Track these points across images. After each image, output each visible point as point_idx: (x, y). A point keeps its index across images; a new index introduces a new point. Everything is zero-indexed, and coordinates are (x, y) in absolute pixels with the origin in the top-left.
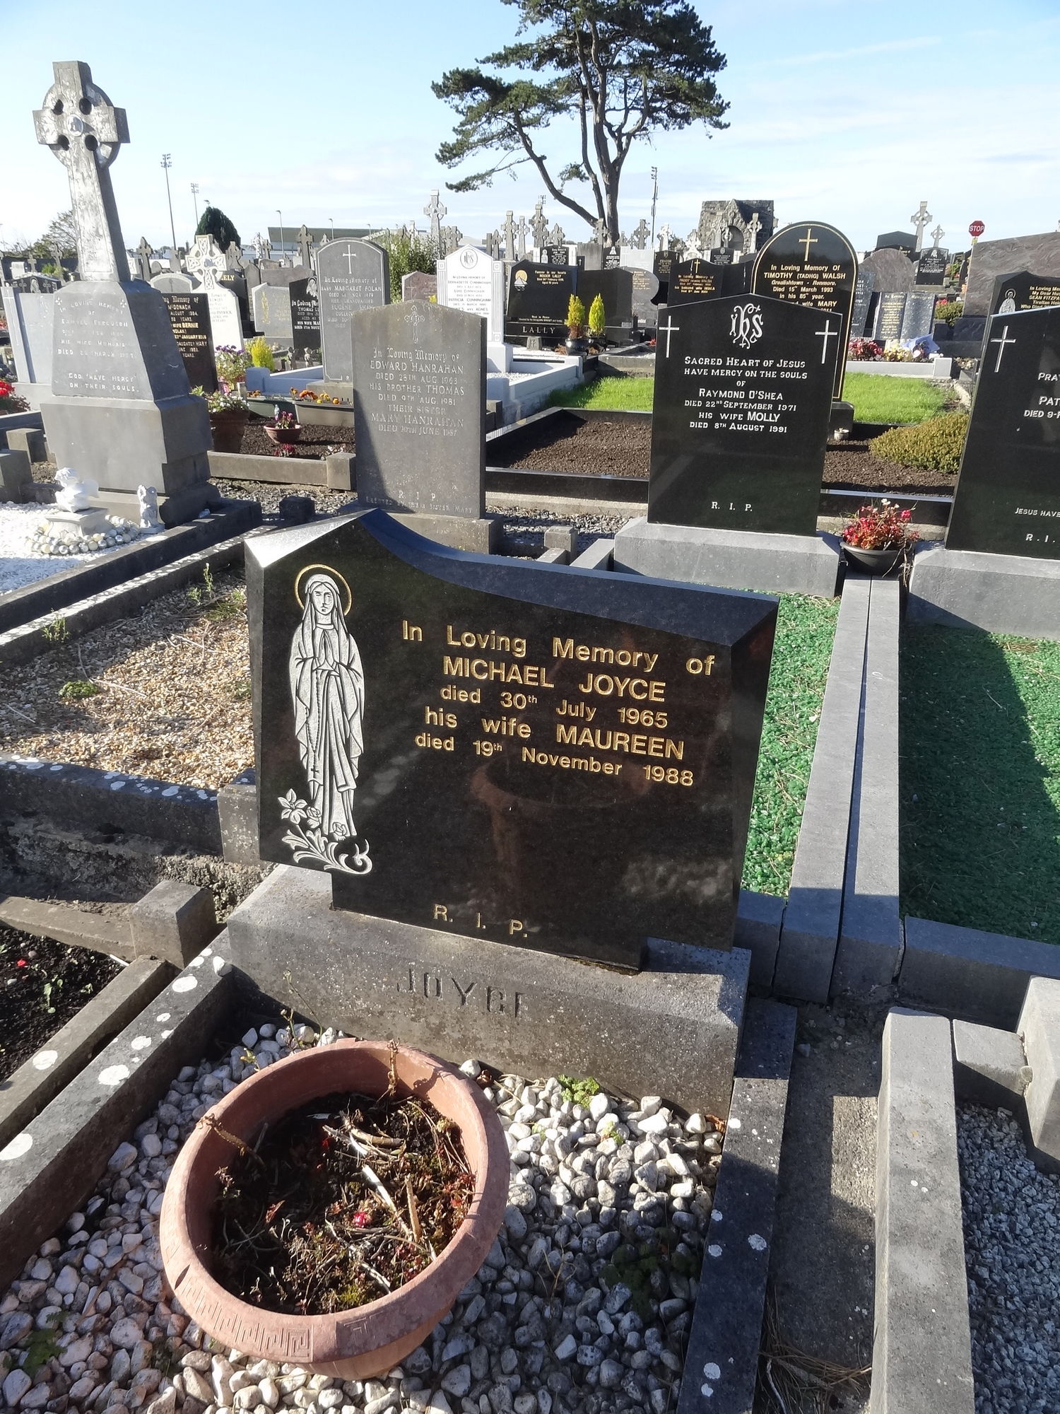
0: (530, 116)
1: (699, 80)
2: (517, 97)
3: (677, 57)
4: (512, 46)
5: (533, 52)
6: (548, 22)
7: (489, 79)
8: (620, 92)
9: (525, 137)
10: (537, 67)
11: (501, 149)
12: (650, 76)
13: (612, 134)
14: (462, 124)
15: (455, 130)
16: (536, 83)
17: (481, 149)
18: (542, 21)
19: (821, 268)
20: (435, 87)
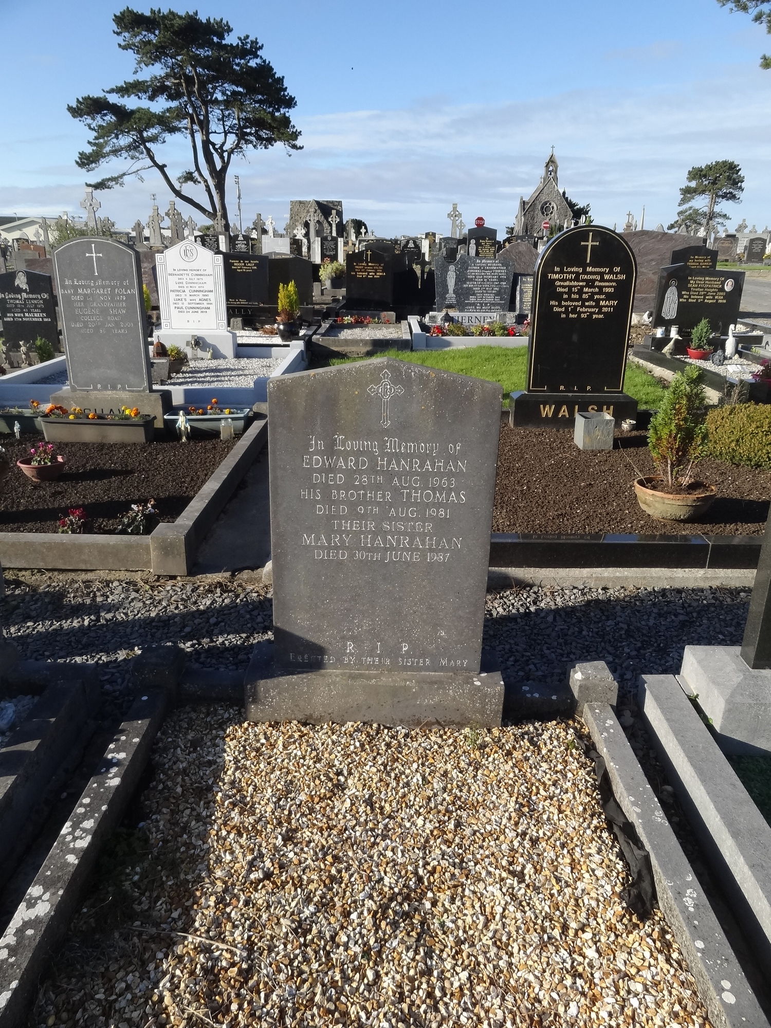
0: (149, 134)
1: (277, 114)
2: (140, 119)
3: (260, 97)
4: (131, 81)
5: (148, 87)
6: (158, 65)
7: (114, 105)
8: (219, 120)
9: (148, 150)
10: (151, 98)
11: (129, 158)
12: (242, 110)
13: (216, 150)
14: (96, 138)
15: (89, 143)
16: (153, 110)
17: (112, 158)
18: (153, 64)
19: (603, 270)
20: (70, 109)
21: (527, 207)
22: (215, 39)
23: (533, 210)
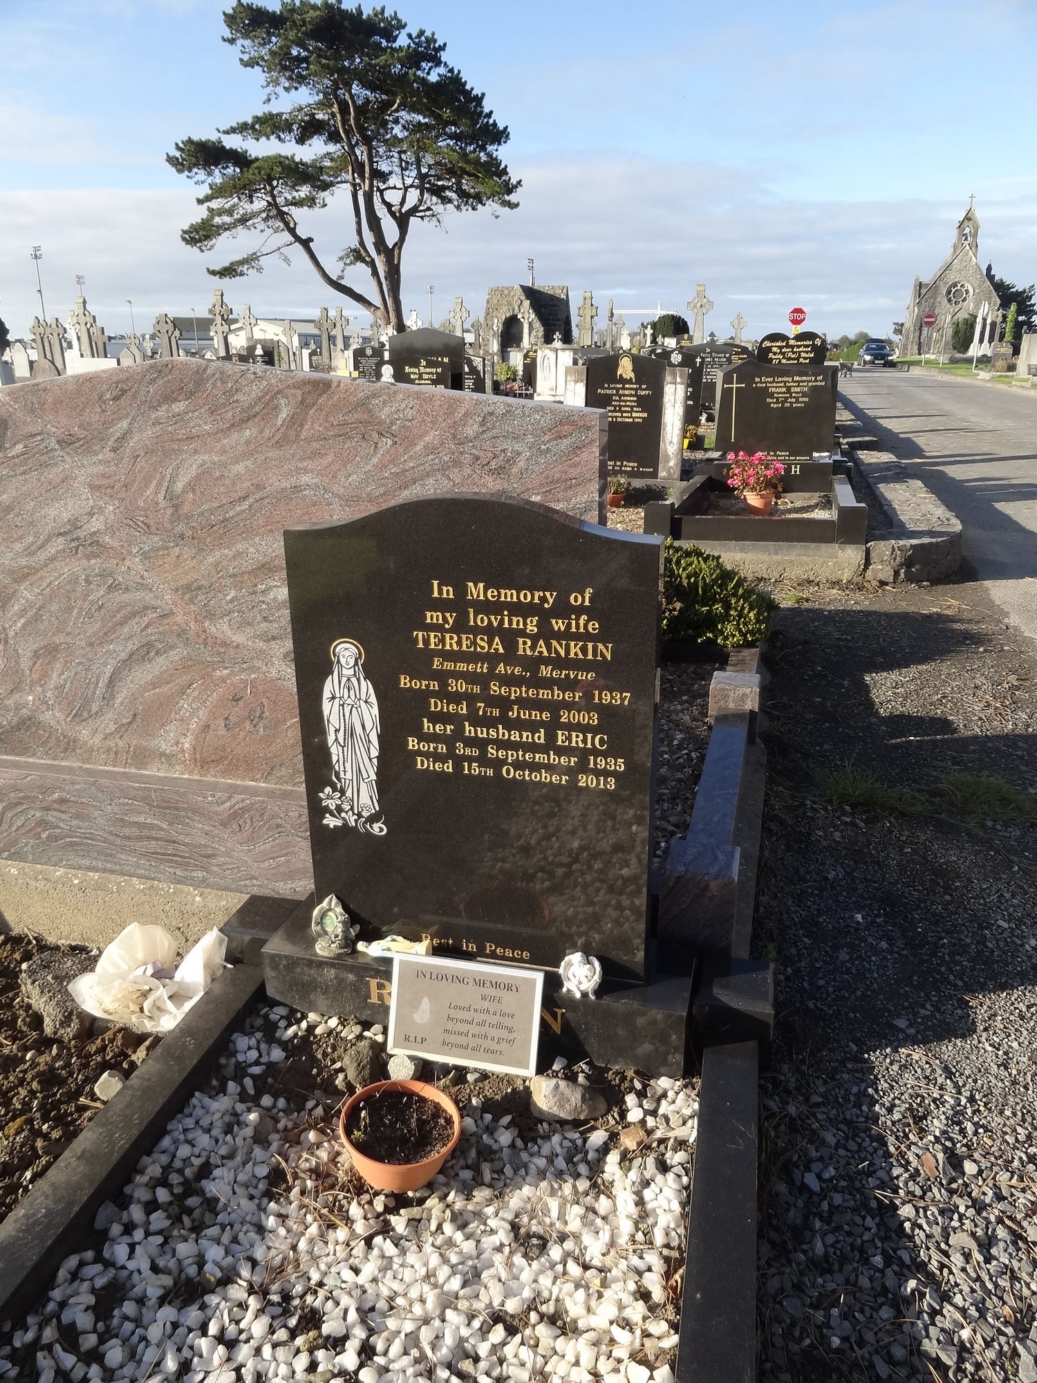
0: (303, 195)
1: (480, 154)
3: (453, 128)
4: (260, 114)
5: (290, 123)
6: (303, 90)
7: (234, 151)
9: (282, 215)
10: (301, 141)
11: (266, 229)
13: (392, 214)
16: (297, 157)
18: (296, 89)
20: (171, 160)
21: (923, 291)
22: (384, 44)
23: (934, 297)
